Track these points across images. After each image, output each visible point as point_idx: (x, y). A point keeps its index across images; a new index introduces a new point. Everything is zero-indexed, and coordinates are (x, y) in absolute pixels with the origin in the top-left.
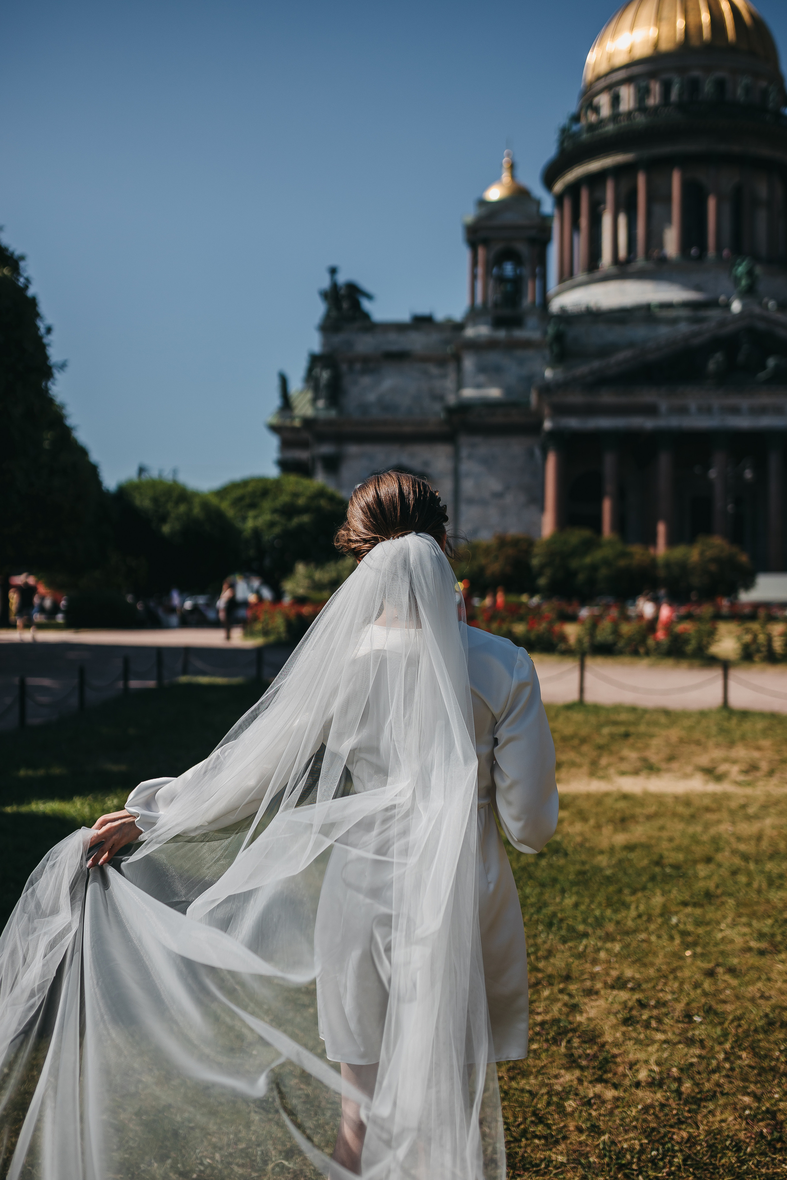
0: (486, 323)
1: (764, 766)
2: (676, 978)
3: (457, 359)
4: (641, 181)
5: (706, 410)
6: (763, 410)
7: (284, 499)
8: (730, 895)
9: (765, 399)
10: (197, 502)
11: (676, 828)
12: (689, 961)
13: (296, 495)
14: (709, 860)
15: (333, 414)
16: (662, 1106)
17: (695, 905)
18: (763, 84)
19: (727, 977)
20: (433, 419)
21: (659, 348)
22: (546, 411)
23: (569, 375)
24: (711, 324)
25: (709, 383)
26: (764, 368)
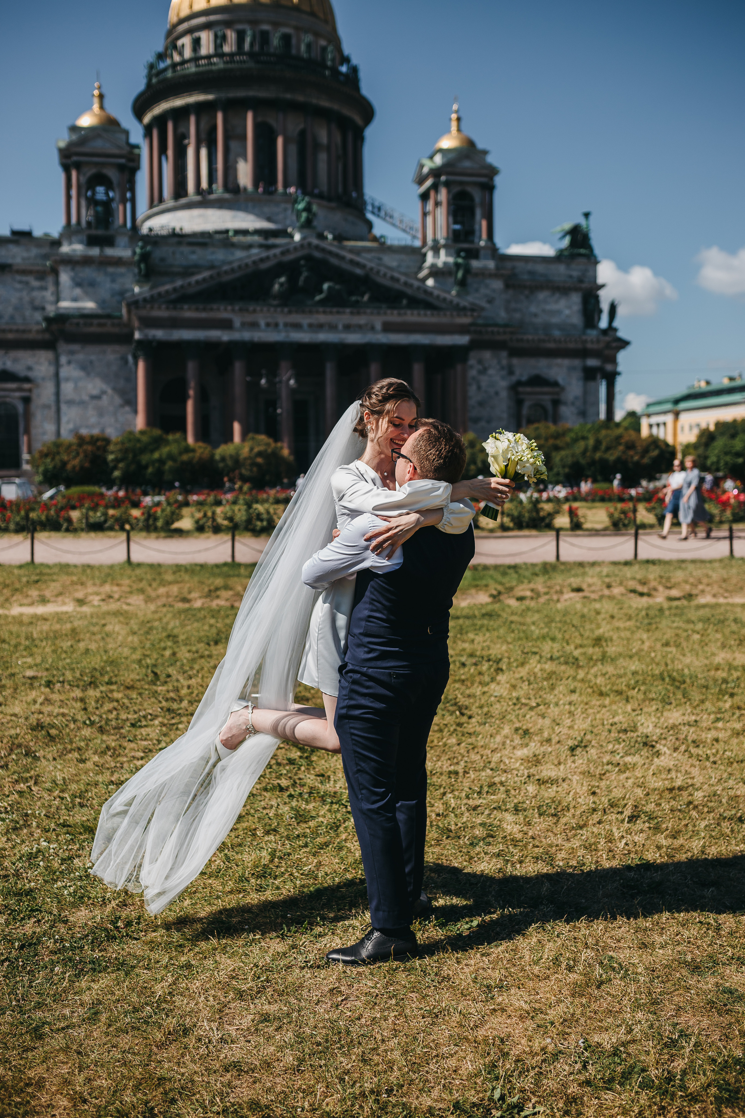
0: (80, 242)
3: (55, 272)
4: (220, 119)
5: (274, 326)
6: (320, 327)
9: (322, 318)
18: (323, 43)
20: (35, 328)
21: (233, 270)
22: (136, 324)
23: (155, 291)
24: (277, 251)
25: (275, 302)
26: (321, 291)
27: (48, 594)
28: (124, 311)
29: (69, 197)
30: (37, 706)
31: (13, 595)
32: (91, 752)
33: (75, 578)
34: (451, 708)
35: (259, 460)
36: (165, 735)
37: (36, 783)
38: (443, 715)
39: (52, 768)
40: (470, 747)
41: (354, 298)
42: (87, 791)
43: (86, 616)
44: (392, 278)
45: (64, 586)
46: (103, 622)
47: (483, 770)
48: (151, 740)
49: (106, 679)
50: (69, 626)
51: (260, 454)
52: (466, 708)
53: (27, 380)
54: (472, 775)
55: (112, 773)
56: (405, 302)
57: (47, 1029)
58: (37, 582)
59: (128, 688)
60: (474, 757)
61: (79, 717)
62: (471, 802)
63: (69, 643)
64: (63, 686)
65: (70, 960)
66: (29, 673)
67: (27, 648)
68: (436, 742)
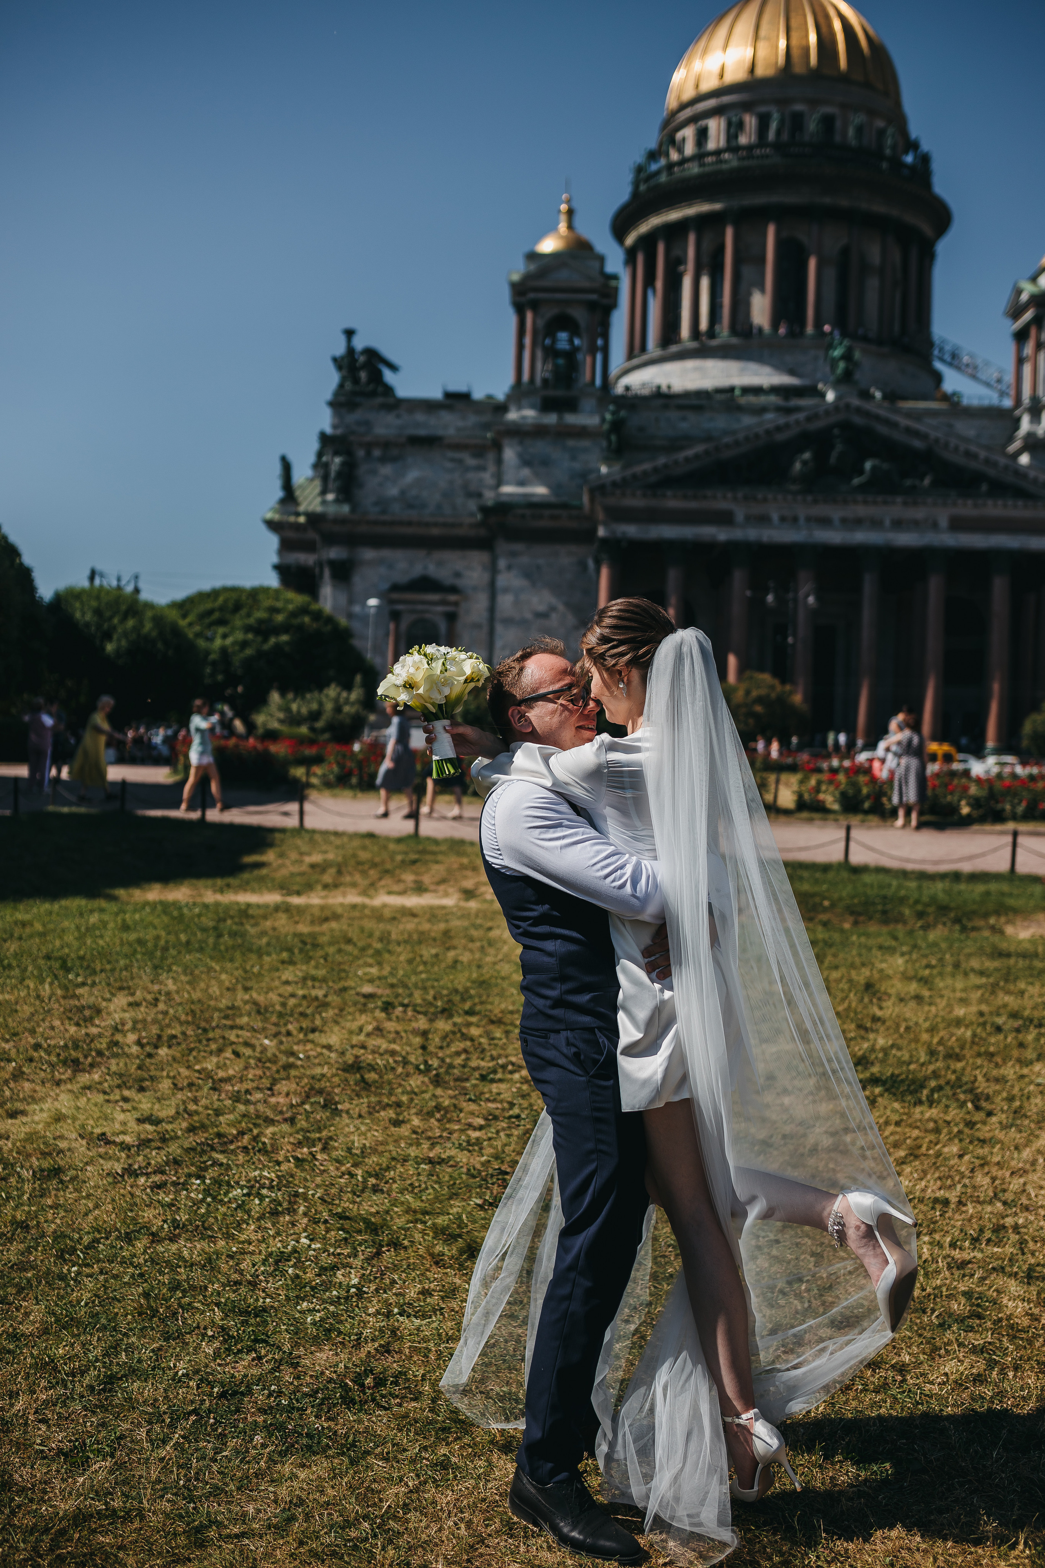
0: (533, 407)
3: (497, 447)
4: (729, 236)
5: (791, 521)
6: (857, 523)
7: (260, 614)
9: (861, 510)
10: (149, 614)
13: (274, 610)
15: (345, 510)
18: (880, 123)
20: (468, 520)
21: (737, 443)
22: (601, 515)
23: (629, 473)
24: (801, 416)
25: (794, 488)
26: (861, 472)
27: (427, 879)
28: (586, 499)
29: (520, 347)
30: (362, 1037)
31: (380, 879)
32: (413, 1111)
33: (465, 861)
34: (962, 1097)
35: (758, 709)
36: (523, 1096)
37: (324, 1149)
38: (947, 1107)
39: (352, 1129)
40: (977, 1162)
41: (908, 482)
42: (388, 1169)
43: (469, 914)
44: (968, 454)
45: (449, 871)
46: (489, 924)
47: (990, 1202)
48: (501, 1102)
49: (467, 1006)
50: (442, 926)
51: (760, 700)
52: (988, 1098)
53: (454, 590)
54: (970, 1209)
55: (433, 1145)
56: (984, 487)
57: (212, 1533)
58: (414, 862)
59: (492, 1022)
60: (982, 1180)
61: (412, 1059)
62: (956, 1254)
63: (434, 951)
64: (405, 1012)
65: (281, 1427)
66: (367, 989)
67: (378, 953)
68: (924, 1149)
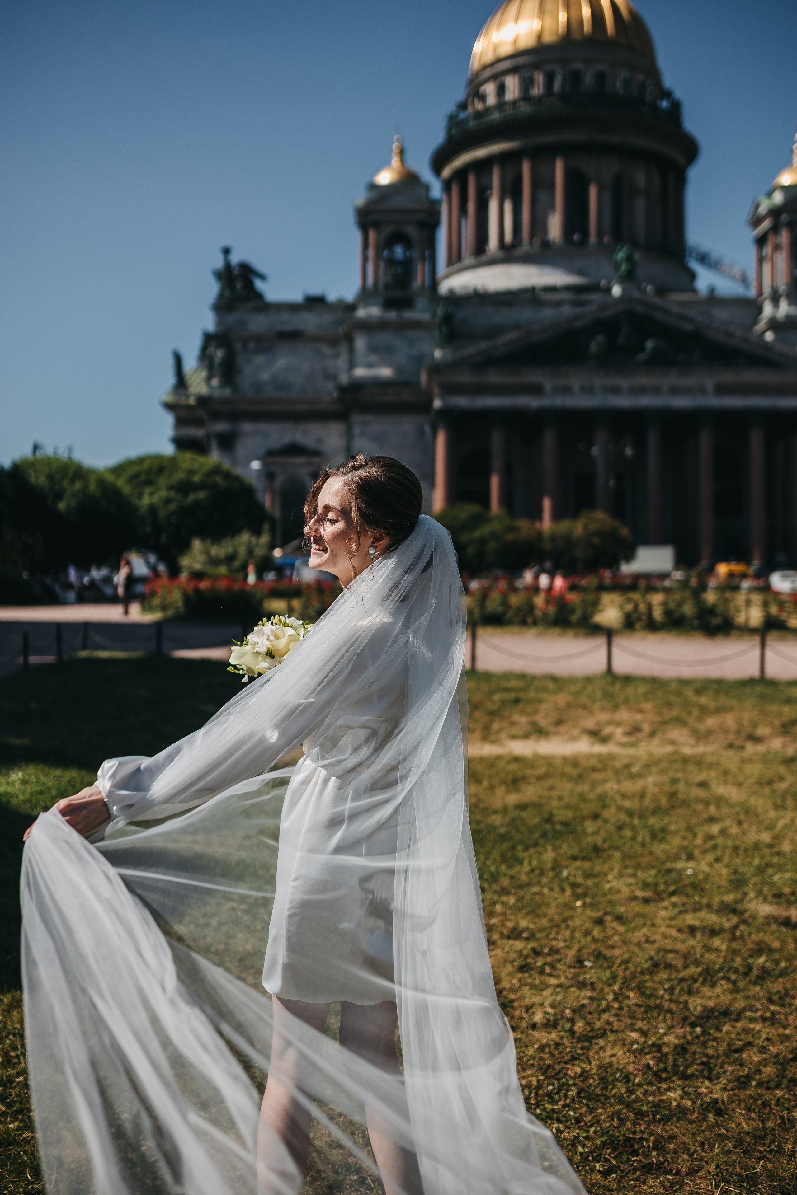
0: (376, 304)
1: (646, 727)
2: (567, 927)
3: (349, 339)
4: (526, 168)
5: (589, 390)
6: (641, 390)
7: (180, 475)
8: (616, 848)
9: (644, 380)
10: (93, 478)
11: (565, 787)
12: (579, 911)
13: (191, 472)
14: (596, 817)
15: (227, 392)
16: (557, 1045)
17: (584, 859)
18: (641, 77)
19: (615, 925)
20: (327, 397)
21: (544, 329)
22: (436, 390)
23: (458, 355)
24: (592, 308)
25: (591, 363)
26: (644, 350)
28: (424, 378)
29: (365, 259)
41: (682, 356)
44: (727, 333)
51: (596, 533)
53: (317, 453)
56: (741, 360)
